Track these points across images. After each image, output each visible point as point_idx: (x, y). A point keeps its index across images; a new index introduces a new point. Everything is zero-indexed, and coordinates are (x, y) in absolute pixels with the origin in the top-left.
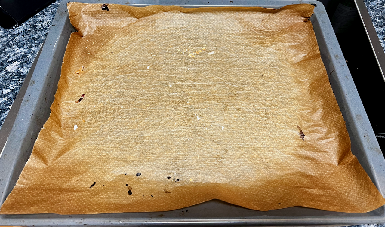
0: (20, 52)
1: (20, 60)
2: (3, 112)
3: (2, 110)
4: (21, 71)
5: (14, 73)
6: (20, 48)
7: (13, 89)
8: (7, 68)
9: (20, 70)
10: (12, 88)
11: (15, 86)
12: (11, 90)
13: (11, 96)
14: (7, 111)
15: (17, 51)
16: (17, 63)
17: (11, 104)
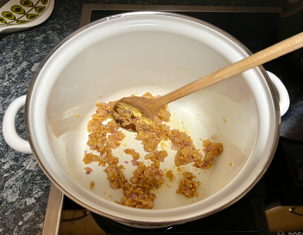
3: (32, 232)
7: (38, 197)
8: (24, 164)
11: (40, 193)
12: (35, 198)
13: (37, 208)
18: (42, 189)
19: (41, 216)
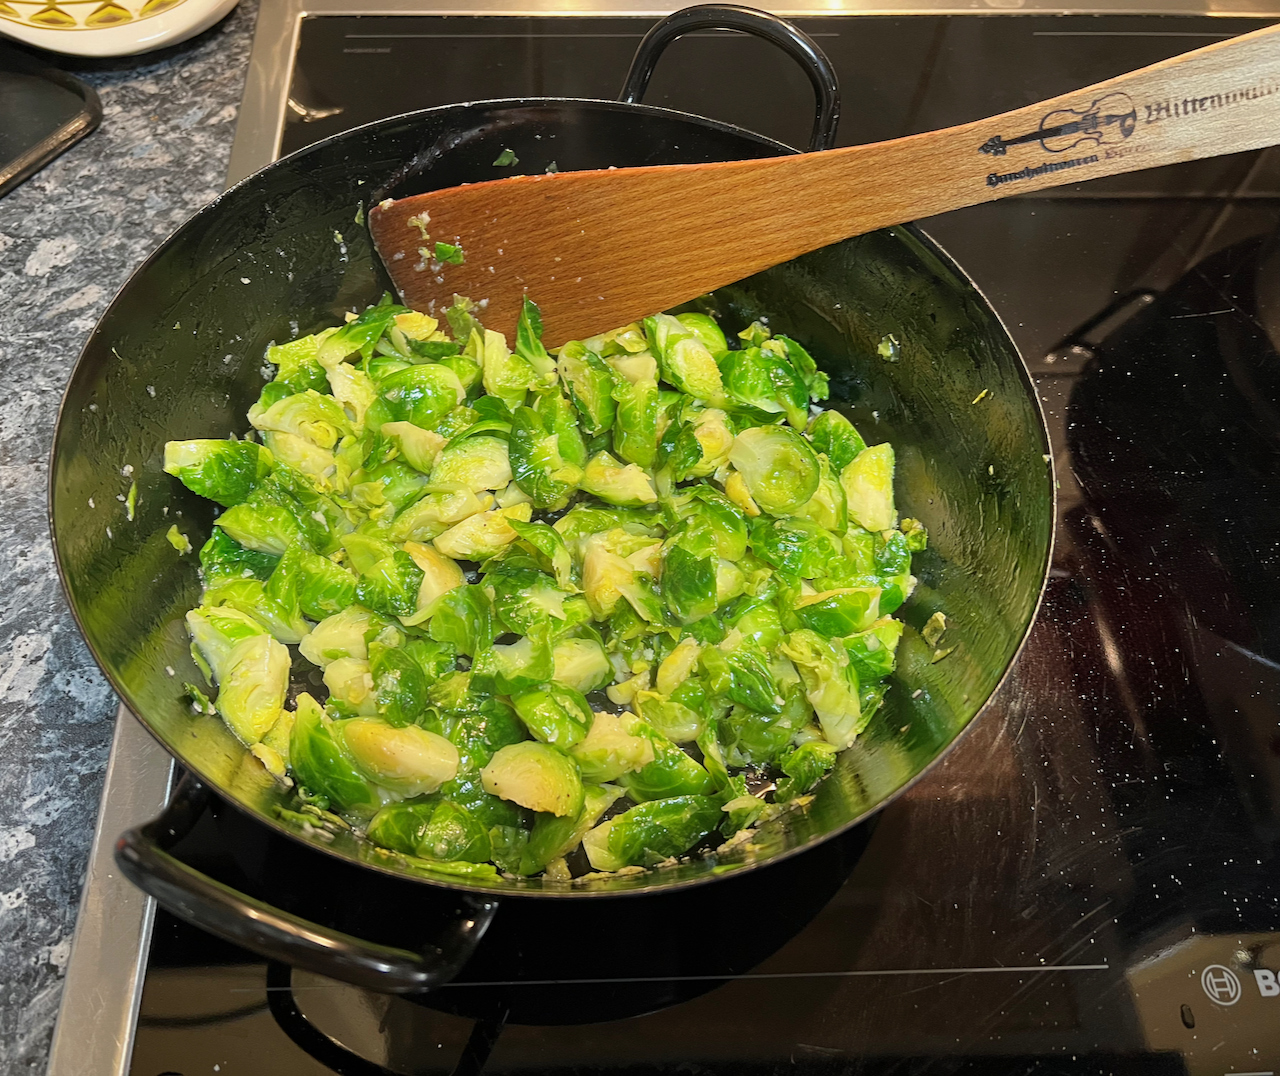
0: (36, 566)
1: (51, 618)
2: (18, 995)
3: (14, 985)
4: (73, 691)
5: (29, 710)
6: (33, 539)
7: (49, 823)
9: (61, 687)
10: (39, 819)
11: (58, 803)
12: (34, 830)
13: (42, 876)
14: (42, 986)
15: (23, 564)
16: (33, 645)
17: (56, 933)
18: (65, 787)
19: (61, 910)
